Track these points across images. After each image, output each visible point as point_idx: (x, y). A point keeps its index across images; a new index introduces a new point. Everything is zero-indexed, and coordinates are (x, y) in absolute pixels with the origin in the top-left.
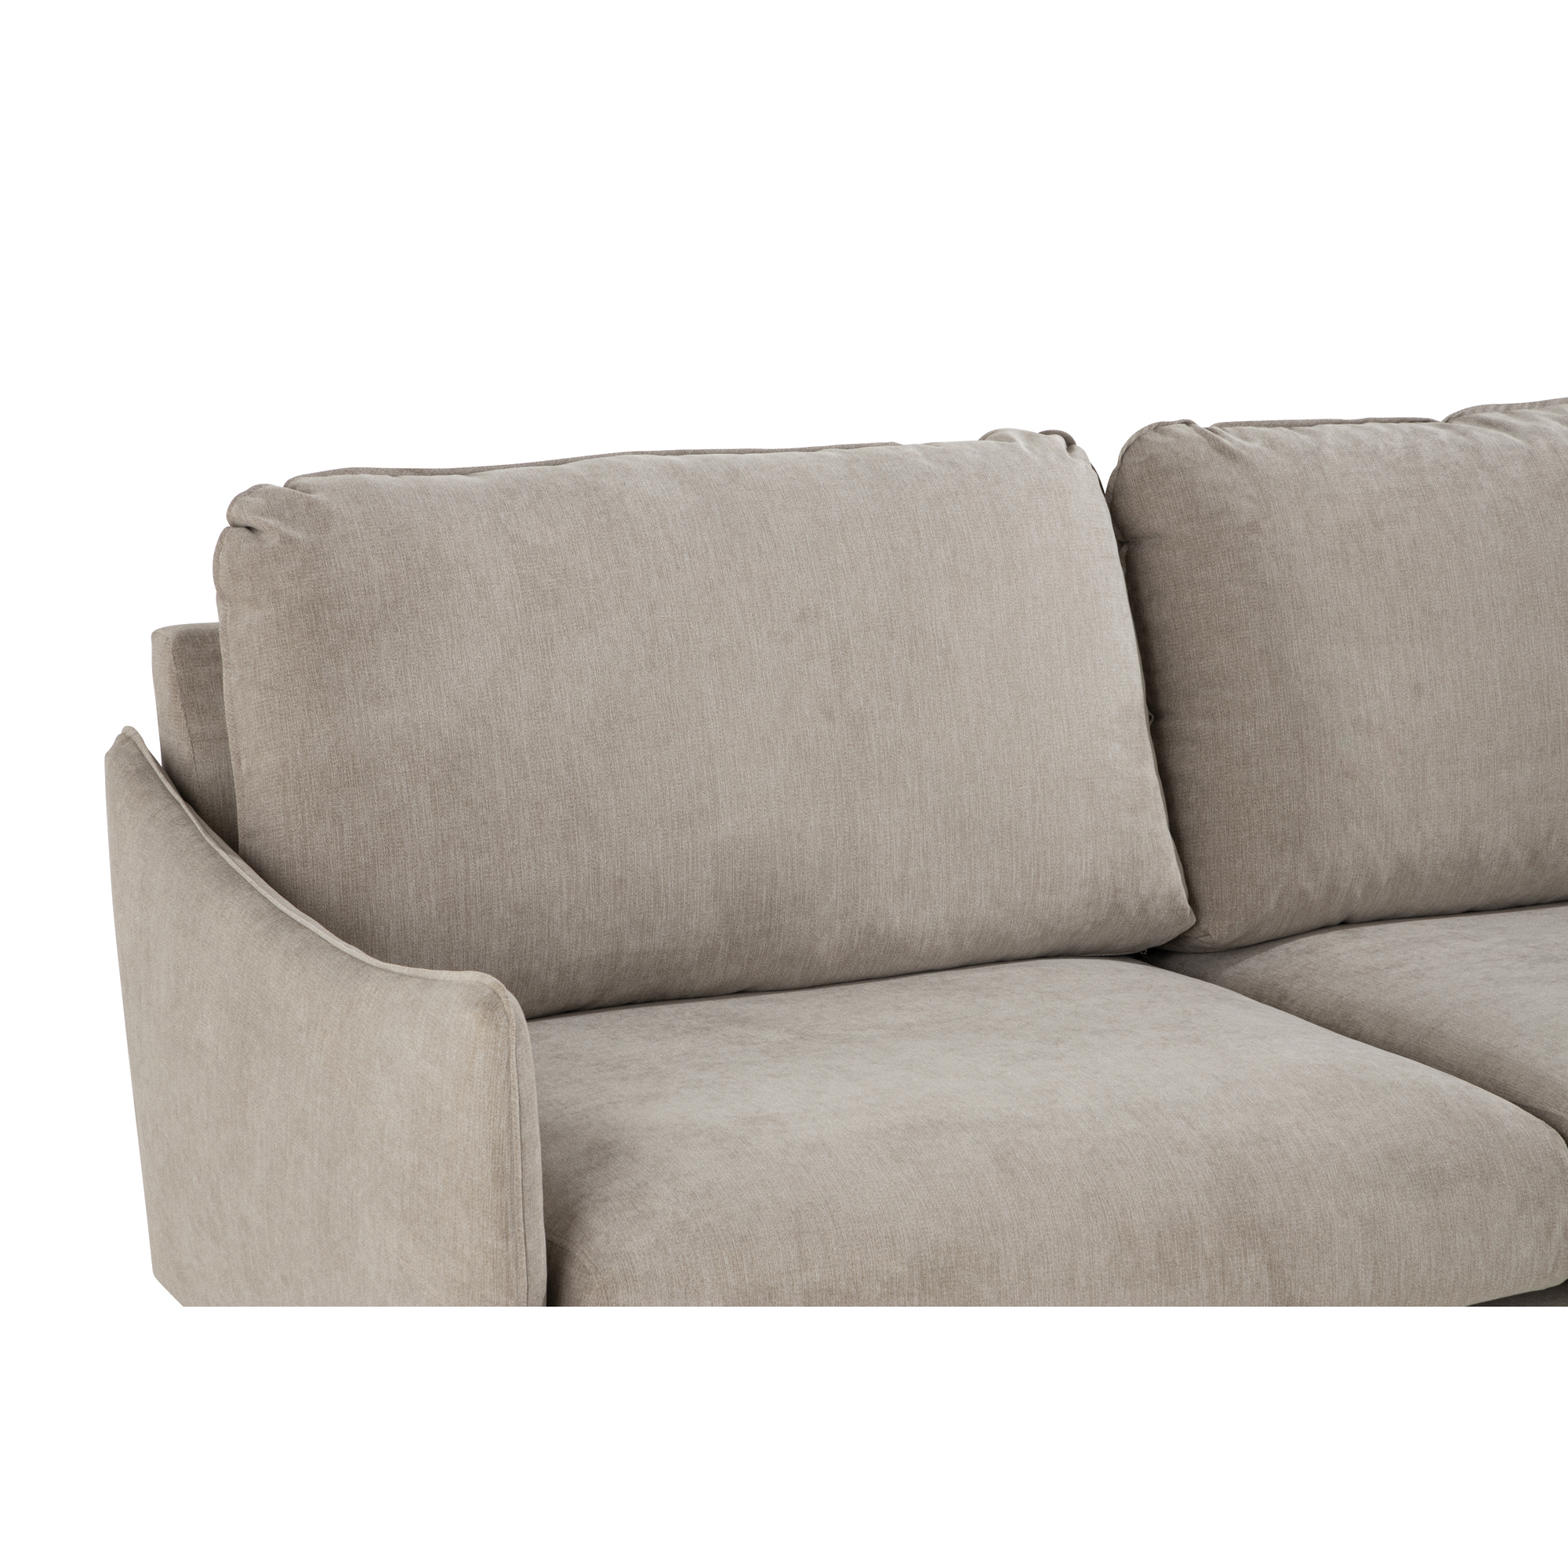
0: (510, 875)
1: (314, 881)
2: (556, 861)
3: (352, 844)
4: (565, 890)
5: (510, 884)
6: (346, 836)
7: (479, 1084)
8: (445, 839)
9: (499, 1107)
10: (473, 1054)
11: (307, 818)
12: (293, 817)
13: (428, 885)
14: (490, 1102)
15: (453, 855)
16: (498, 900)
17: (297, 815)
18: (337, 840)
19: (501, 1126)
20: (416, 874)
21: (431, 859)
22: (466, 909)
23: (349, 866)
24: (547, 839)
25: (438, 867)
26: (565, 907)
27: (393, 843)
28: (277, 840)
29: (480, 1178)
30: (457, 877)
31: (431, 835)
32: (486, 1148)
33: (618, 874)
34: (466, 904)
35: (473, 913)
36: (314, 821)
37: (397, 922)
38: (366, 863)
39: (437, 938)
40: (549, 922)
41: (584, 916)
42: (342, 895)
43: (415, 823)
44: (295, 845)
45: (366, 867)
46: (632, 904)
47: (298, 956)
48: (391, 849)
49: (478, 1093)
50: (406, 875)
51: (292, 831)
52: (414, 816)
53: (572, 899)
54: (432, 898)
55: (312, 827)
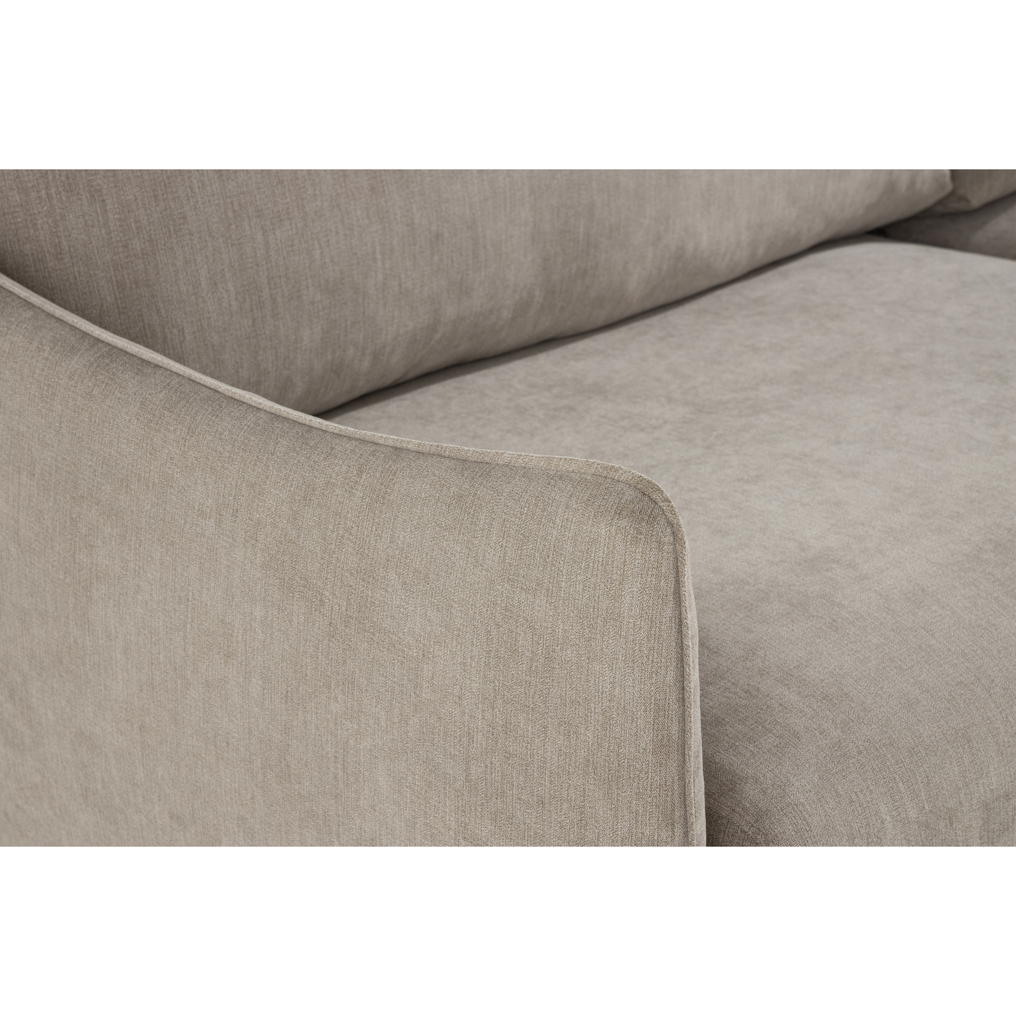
0: (317, 246)
1: (75, 278)
2: (366, 221)
3: (121, 226)
4: (379, 256)
5: (318, 257)
6: (111, 216)
7: (631, 625)
8: (237, 208)
9: (665, 654)
10: (621, 583)
11: (54, 196)
12: (33, 195)
13: (223, 270)
14: (651, 649)
15: (248, 228)
16: (306, 279)
17: (38, 192)
18: (99, 222)
19: (668, 679)
20: (207, 257)
21: (223, 236)
22: (271, 295)
23: (121, 256)
24: (353, 195)
25: (232, 245)
26: (380, 277)
27: (174, 220)
28: (13, 227)
29: (632, 750)
30: (256, 256)
31: (218, 205)
32: (645, 711)
33: (434, 228)
34: (270, 289)
35: (279, 299)
36: (64, 198)
37: (192, 322)
38: (142, 249)
39: (241, 336)
40: (364, 298)
41: (400, 285)
42: (117, 294)
43: (197, 190)
44: (42, 232)
45: (143, 254)
46: (450, 262)
47: (172, 412)
48: (172, 228)
49: (631, 638)
50: (195, 260)
51: (34, 214)
52: (195, 181)
53: (387, 266)
54: (230, 286)
55: (62, 207)
